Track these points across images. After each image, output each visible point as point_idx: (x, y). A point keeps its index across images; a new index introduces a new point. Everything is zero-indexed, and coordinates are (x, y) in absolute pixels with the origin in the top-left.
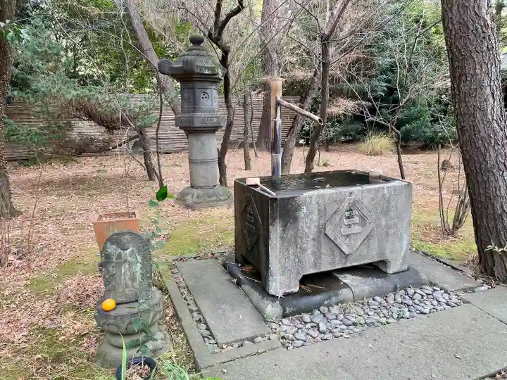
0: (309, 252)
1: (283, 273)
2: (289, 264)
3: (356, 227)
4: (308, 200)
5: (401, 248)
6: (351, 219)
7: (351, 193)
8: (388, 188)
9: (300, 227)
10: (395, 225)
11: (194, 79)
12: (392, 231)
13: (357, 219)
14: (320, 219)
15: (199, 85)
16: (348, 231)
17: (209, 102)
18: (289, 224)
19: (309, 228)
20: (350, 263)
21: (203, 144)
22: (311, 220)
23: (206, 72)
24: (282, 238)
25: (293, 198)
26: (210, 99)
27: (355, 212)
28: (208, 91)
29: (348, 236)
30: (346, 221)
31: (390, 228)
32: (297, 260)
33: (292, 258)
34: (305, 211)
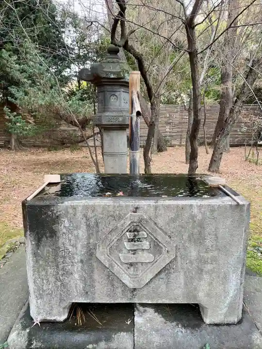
0: (76, 276)
1: (40, 296)
2: (49, 287)
3: (146, 254)
4: (71, 211)
5: (226, 292)
6: (137, 243)
7: (137, 208)
8: (200, 207)
9: (60, 244)
10: (214, 260)
11: (104, 83)
12: (209, 267)
13: (146, 244)
14: (89, 238)
15: (109, 88)
16: (133, 259)
17: (117, 103)
18: (44, 239)
19: (74, 246)
20: (139, 299)
21: (112, 139)
22: (77, 237)
23: (112, 76)
24: (35, 254)
25: (48, 207)
26: (119, 100)
27: (143, 234)
28: (117, 94)
29: (131, 264)
30: (128, 245)
31: (206, 262)
32: (59, 283)
33: (52, 279)
34: (67, 225)
